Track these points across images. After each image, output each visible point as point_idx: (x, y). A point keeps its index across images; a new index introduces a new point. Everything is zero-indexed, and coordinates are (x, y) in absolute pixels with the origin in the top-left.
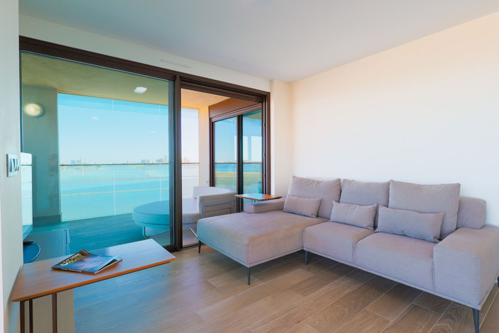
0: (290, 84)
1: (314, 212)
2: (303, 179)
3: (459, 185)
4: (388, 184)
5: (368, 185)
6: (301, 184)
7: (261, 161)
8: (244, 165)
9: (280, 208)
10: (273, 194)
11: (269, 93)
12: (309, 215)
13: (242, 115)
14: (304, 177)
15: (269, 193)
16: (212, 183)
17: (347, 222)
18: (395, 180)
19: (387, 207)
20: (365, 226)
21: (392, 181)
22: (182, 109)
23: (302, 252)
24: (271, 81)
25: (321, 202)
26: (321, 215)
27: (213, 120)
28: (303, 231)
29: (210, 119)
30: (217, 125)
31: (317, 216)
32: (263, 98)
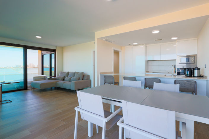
3: (83, 72)
4: (74, 73)
9: (56, 79)
11: (56, 50)
13: (51, 54)
16: (43, 74)
17: (66, 80)
24: (56, 47)
27: (43, 54)
29: (42, 54)
30: (44, 56)
31: (63, 80)
32: (54, 51)
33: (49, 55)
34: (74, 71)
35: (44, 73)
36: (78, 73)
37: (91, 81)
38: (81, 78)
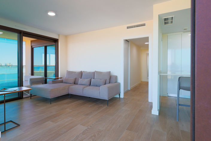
0: (66, 37)
1: (74, 82)
2: (70, 71)
3: (110, 72)
4: (95, 72)
5: (90, 73)
6: (69, 73)
7: (54, 65)
8: (47, 67)
9: (62, 82)
10: (59, 77)
11: (58, 39)
12: (71, 83)
13: (47, 46)
14: (71, 71)
15: (58, 76)
16: (32, 74)
17: (83, 84)
18: (96, 71)
19: (94, 79)
20: (87, 85)
21: (95, 71)
22: (23, 42)
23: (69, 94)
24: (59, 35)
25: (76, 79)
26: (75, 83)
27: (33, 47)
28: (69, 87)
29: (31, 46)
30: (35, 49)
31: (74, 84)
32: (56, 41)
33: (44, 47)
34: (93, 71)
35: (35, 74)
36: (101, 73)
37: (119, 84)
38: (108, 81)
